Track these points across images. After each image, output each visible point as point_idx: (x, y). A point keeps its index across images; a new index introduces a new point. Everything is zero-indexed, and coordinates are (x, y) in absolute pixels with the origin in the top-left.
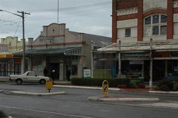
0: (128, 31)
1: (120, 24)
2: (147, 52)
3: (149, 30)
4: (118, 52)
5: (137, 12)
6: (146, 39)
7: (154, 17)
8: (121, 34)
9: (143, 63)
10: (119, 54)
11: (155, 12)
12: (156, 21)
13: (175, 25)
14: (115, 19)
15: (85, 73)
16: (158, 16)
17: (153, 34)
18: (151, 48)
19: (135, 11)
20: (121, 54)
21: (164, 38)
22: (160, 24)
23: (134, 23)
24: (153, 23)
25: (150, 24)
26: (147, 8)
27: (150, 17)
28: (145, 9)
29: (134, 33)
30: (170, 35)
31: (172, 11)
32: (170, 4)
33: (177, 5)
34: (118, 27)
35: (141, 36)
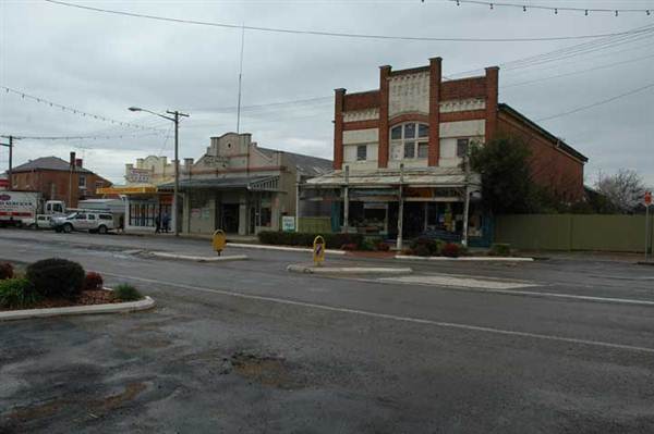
0: (362, 151)
1: (350, 137)
2: (395, 187)
3: (398, 150)
4: (344, 186)
5: (377, 117)
6: (393, 165)
7: (407, 126)
8: (351, 154)
9: (387, 207)
10: (346, 190)
11: (409, 118)
12: (410, 133)
13: (442, 142)
14: (340, 127)
15: (284, 223)
16: (414, 126)
17: (406, 156)
18: (402, 180)
19: (374, 115)
20: (349, 190)
21: (423, 164)
22: (417, 139)
23: (372, 135)
24: (406, 137)
25: (400, 137)
26: (396, 111)
27: (400, 127)
28: (392, 112)
29: (373, 153)
30: (434, 159)
31: (437, 117)
32: (434, 107)
33: (445, 108)
34: (344, 142)
35: (384, 158)
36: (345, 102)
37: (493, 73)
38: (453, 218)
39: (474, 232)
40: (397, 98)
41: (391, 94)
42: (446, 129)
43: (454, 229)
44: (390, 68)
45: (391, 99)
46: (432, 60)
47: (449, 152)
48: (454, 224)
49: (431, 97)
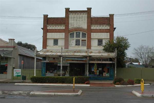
0: (56, 42)
3: (73, 42)
4: (60, 56)
5: (64, 28)
7: (76, 33)
10: (62, 58)
11: (78, 30)
12: (78, 36)
13: (91, 40)
14: (46, 31)
15: (15, 72)
16: (80, 33)
17: (76, 45)
21: (85, 48)
22: (81, 38)
23: (62, 35)
24: (76, 37)
26: (72, 27)
27: (74, 33)
28: (70, 27)
30: (89, 47)
31: (90, 31)
32: (89, 26)
33: (93, 27)
35: (67, 45)
38: (98, 69)
39: (105, 75)
40: (73, 22)
41: (70, 20)
42: (94, 35)
43: (98, 74)
44: (69, 9)
45: (70, 22)
46: (88, 8)
47: (94, 43)
48: (98, 71)
49: (87, 23)
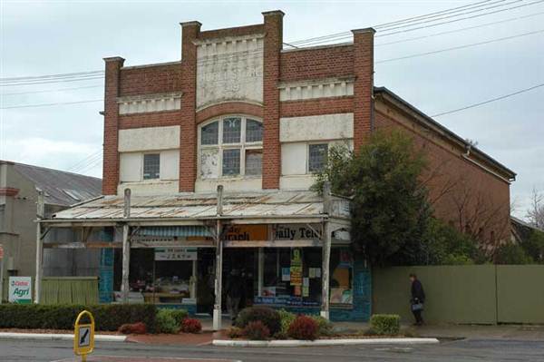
0: (152, 163)
1: (130, 139)
2: (208, 223)
3: (212, 162)
4: (122, 223)
5: (178, 106)
6: (204, 188)
7: (226, 123)
8: (132, 169)
9: (194, 257)
10: (126, 229)
11: (231, 109)
12: (232, 135)
13: (284, 149)
14: (114, 122)
15: (12, 289)
16: (239, 122)
17: (225, 172)
18: (220, 212)
19: (172, 104)
20: (131, 228)
21: (254, 185)
22: (243, 145)
23: (170, 137)
24: (224, 142)
25: (216, 142)
26: (209, 97)
27: (217, 123)
28: (202, 99)
29: (170, 167)
30: (272, 177)
31: (275, 109)
32: (271, 91)
33: (289, 94)
34: (121, 148)
35: (189, 176)
36: (120, 78)
37: (365, 38)
38: (305, 274)
39: (340, 298)
40: (210, 77)
41: (200, 69)
42: (292, 128)
43: (306, 292)
44: (198, 25)
45: (200, 78)
46: (267, 15)
47: (296, 165)
48: (306, 282)
49: (265, 77)
